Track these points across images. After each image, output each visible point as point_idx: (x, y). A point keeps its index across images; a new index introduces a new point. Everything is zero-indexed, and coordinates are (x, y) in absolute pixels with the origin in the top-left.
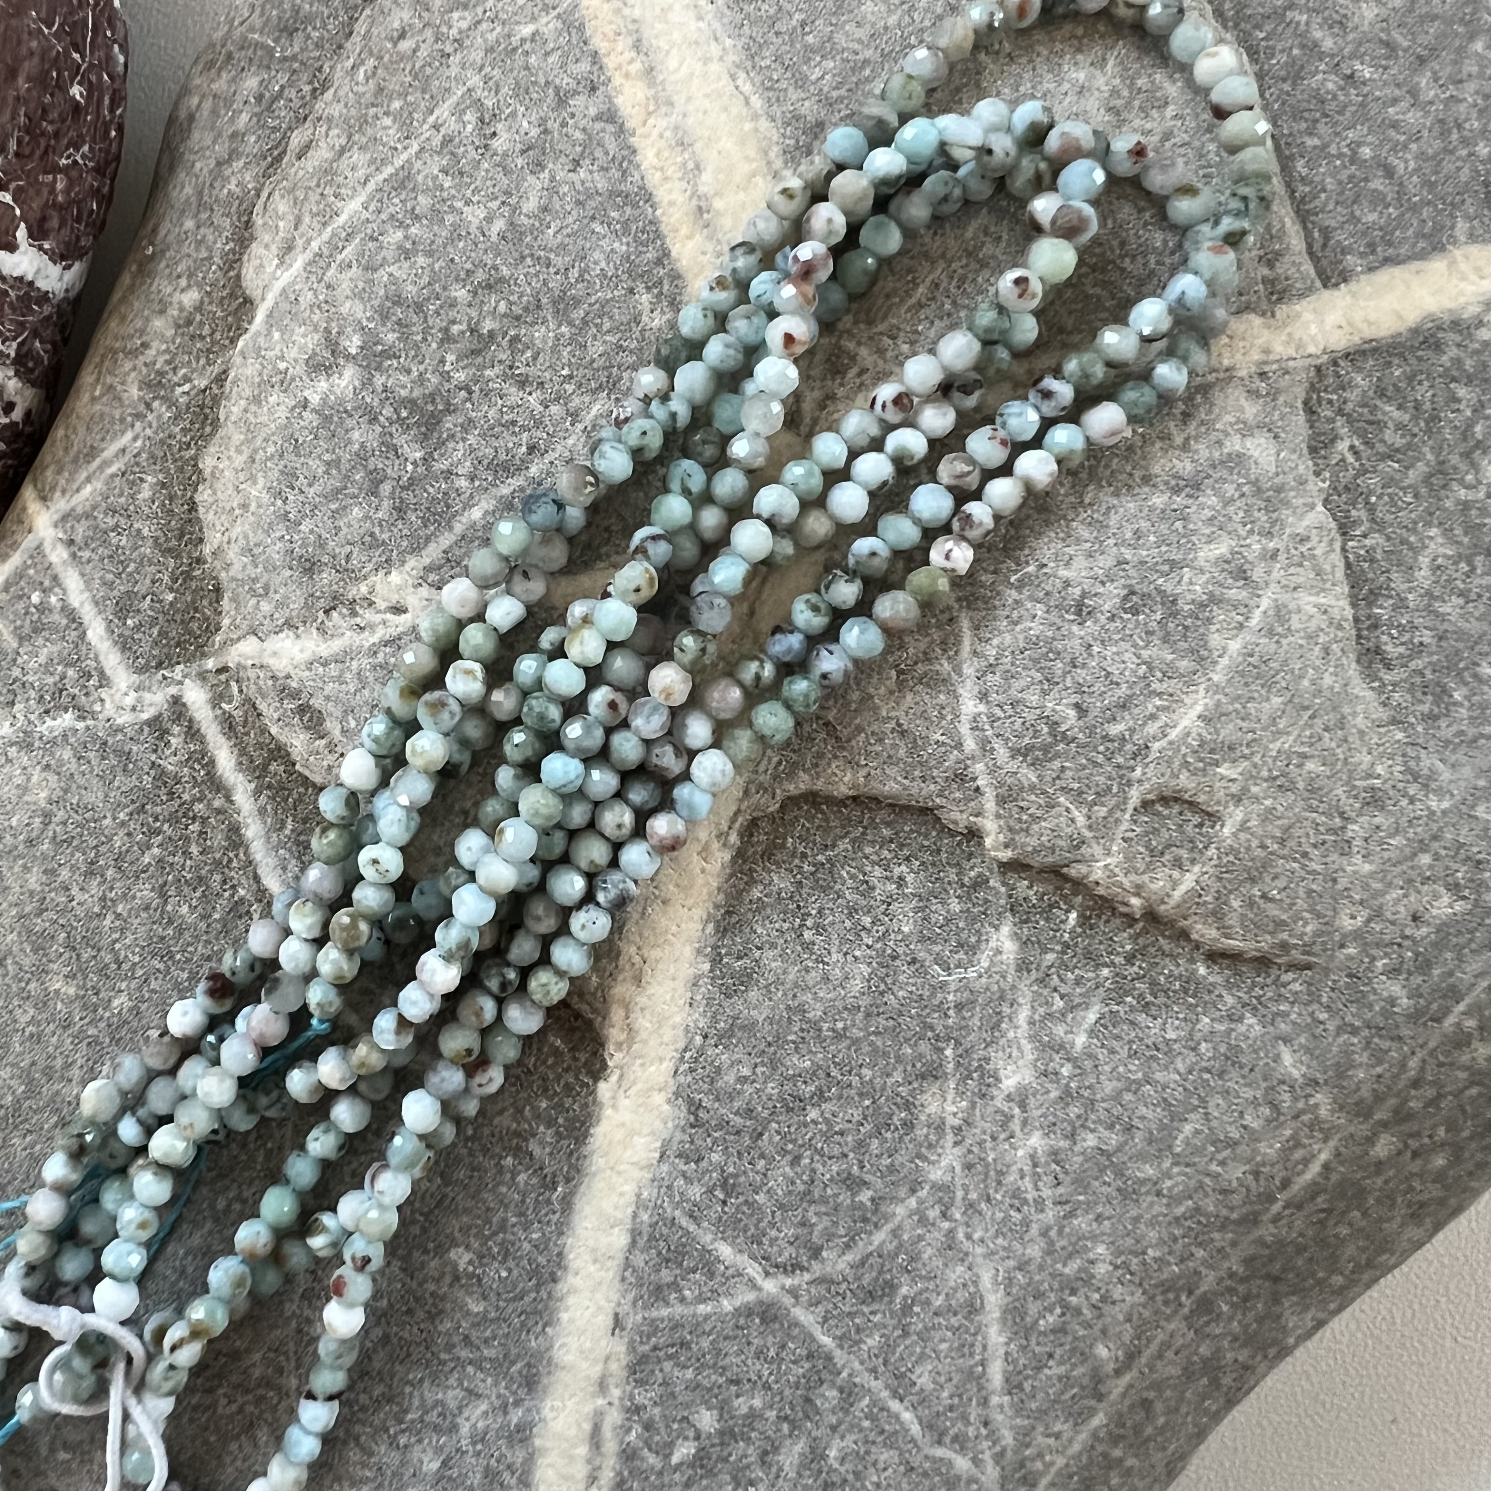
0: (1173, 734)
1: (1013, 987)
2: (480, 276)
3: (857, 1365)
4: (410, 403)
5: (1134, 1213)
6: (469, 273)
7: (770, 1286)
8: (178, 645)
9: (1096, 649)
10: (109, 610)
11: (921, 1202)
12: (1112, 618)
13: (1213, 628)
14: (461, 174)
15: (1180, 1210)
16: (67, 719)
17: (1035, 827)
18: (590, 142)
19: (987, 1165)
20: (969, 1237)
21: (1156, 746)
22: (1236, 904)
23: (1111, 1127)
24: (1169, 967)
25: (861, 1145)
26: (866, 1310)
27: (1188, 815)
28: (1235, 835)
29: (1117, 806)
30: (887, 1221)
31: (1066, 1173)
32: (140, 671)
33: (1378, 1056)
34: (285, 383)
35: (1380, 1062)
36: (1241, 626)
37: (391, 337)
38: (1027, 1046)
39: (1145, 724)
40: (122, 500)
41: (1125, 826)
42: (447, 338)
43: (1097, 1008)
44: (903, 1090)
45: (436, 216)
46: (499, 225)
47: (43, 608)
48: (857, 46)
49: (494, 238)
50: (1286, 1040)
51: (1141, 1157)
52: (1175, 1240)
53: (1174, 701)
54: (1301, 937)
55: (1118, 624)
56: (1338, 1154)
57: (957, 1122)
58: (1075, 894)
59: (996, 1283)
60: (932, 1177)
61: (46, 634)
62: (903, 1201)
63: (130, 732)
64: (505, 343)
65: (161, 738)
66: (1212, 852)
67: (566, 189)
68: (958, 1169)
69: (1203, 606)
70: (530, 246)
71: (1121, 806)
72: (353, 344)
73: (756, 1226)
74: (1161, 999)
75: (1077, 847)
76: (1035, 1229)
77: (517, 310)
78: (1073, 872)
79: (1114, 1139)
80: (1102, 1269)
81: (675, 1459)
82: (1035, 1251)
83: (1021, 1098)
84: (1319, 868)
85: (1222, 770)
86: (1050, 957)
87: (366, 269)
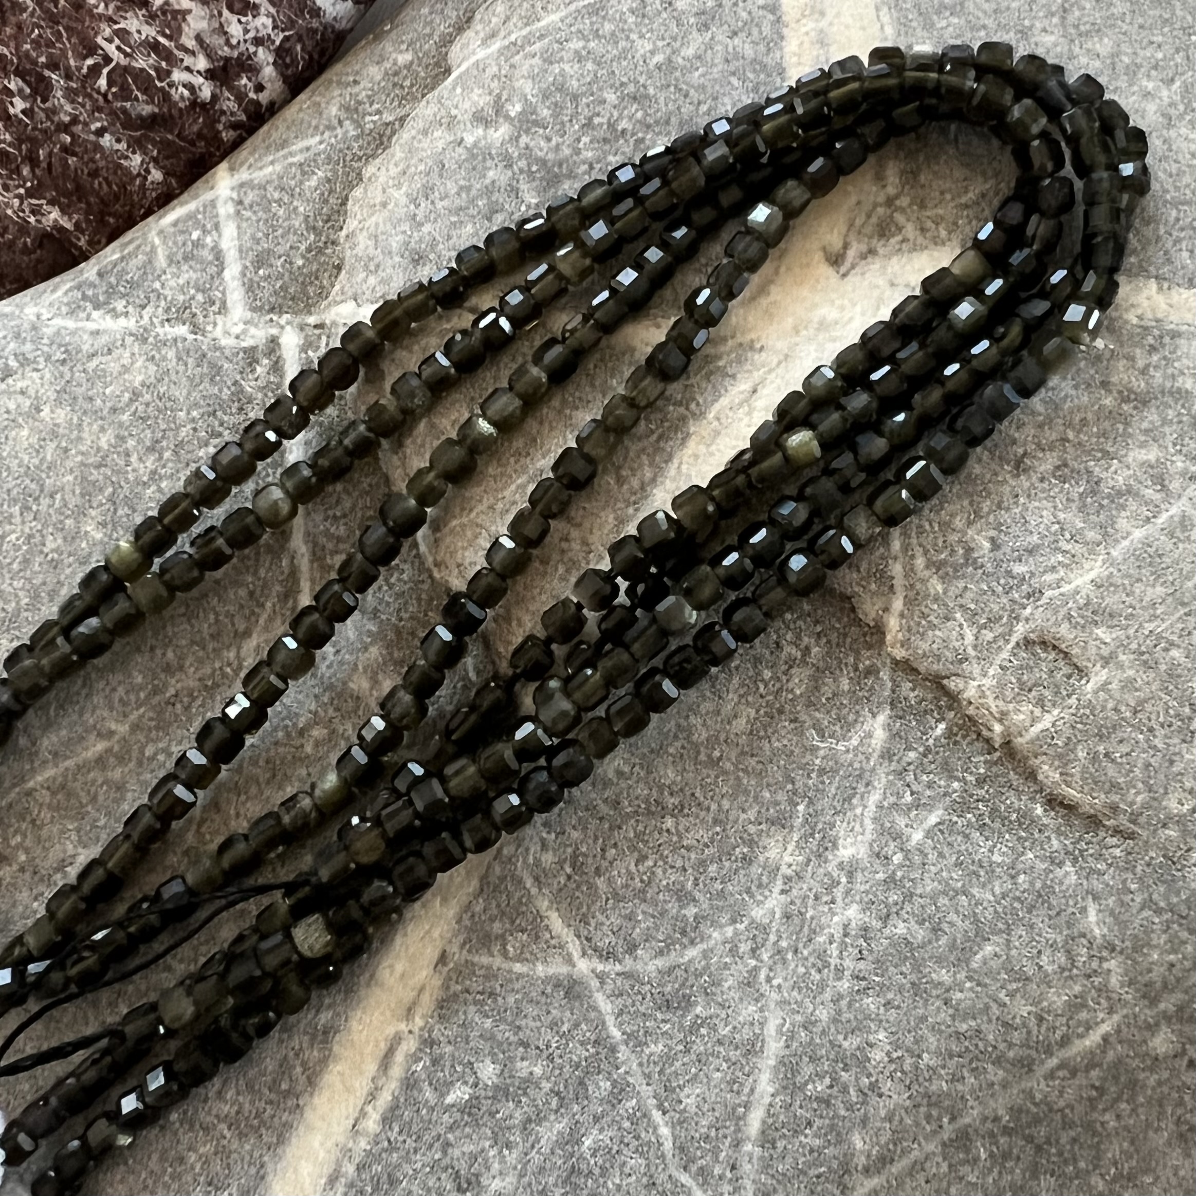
0: (1066, 588)
1: (873, 770)
2: (631, 88)
3: (634, 1066)
4: (543, 162)
5: (921, 1011)
6: (622, 84)
7: (583, 966)
8: (293, 299)
9: (1022, 500)
10: (250, 257)
11: (736, 933)
12: (1042, 480)
13: (1123, 514)
14: (644, 16)
15: (964, 1027)
16: (182, 330)
17: (930, 633)
18: (752, 22)
19: (803, 921)
20: (769, 980)
21: (1049, 593)
22: (1081, 754)
23: (921, 923)
24: (1011, 798)
25: (702, 864)
26: (659, 1016)
27: (1061, 663)
28: (1096, 692)
29: (1002, 635)
30: (702, 940)
31: (871, 951)
32: (253, 309)
33: (1175, 945)
34: (451, 123)
35: (1174, 951)
36: (1148, 519)
37: (546, 112)
38: (869, 825)
39: (1045, 572)
40: (293, 183)
41: (1005, 655)
42: (588, 125)
43: (940, 812)
44: (752, 829)
45: (613, 38)
46: (659, 58)
47: (197, 244)
48: (980, 14)
49: (651, 67)
50: (1095, 898)
51: (939, 960)
52: (951, 1056)
53: (1074, 561)
54: (1131, 804)
55: (1045, 485)
56: (1118, 1031)
57: (789, 872)
58: (950, 708)
59: (780, 1032)
60: (753, 913)
61: (192, 263)
62: (721, 927)
63: (227, 353)
64: (632, 141)
65: (250, 364)
66: (1073, 701)
67: (719, 48)
68: (778, 915)
69: (1120, 494)
70: (677, 79)
71: (1005, 637)
72: (515, 109)
73: (589, 908)
74: (997, 825)
75: (961, 662)
76: (828, 995)
77: (650, 120)
78: (952, 684)
79: (920, 934)
80: (877, 1055)
81: (450, 1099)
82: (823, 1014)
83: (851, 869)
84: (1160, 746)
85: (1100, 632)
86: (912, 755)
87: (545, 61)
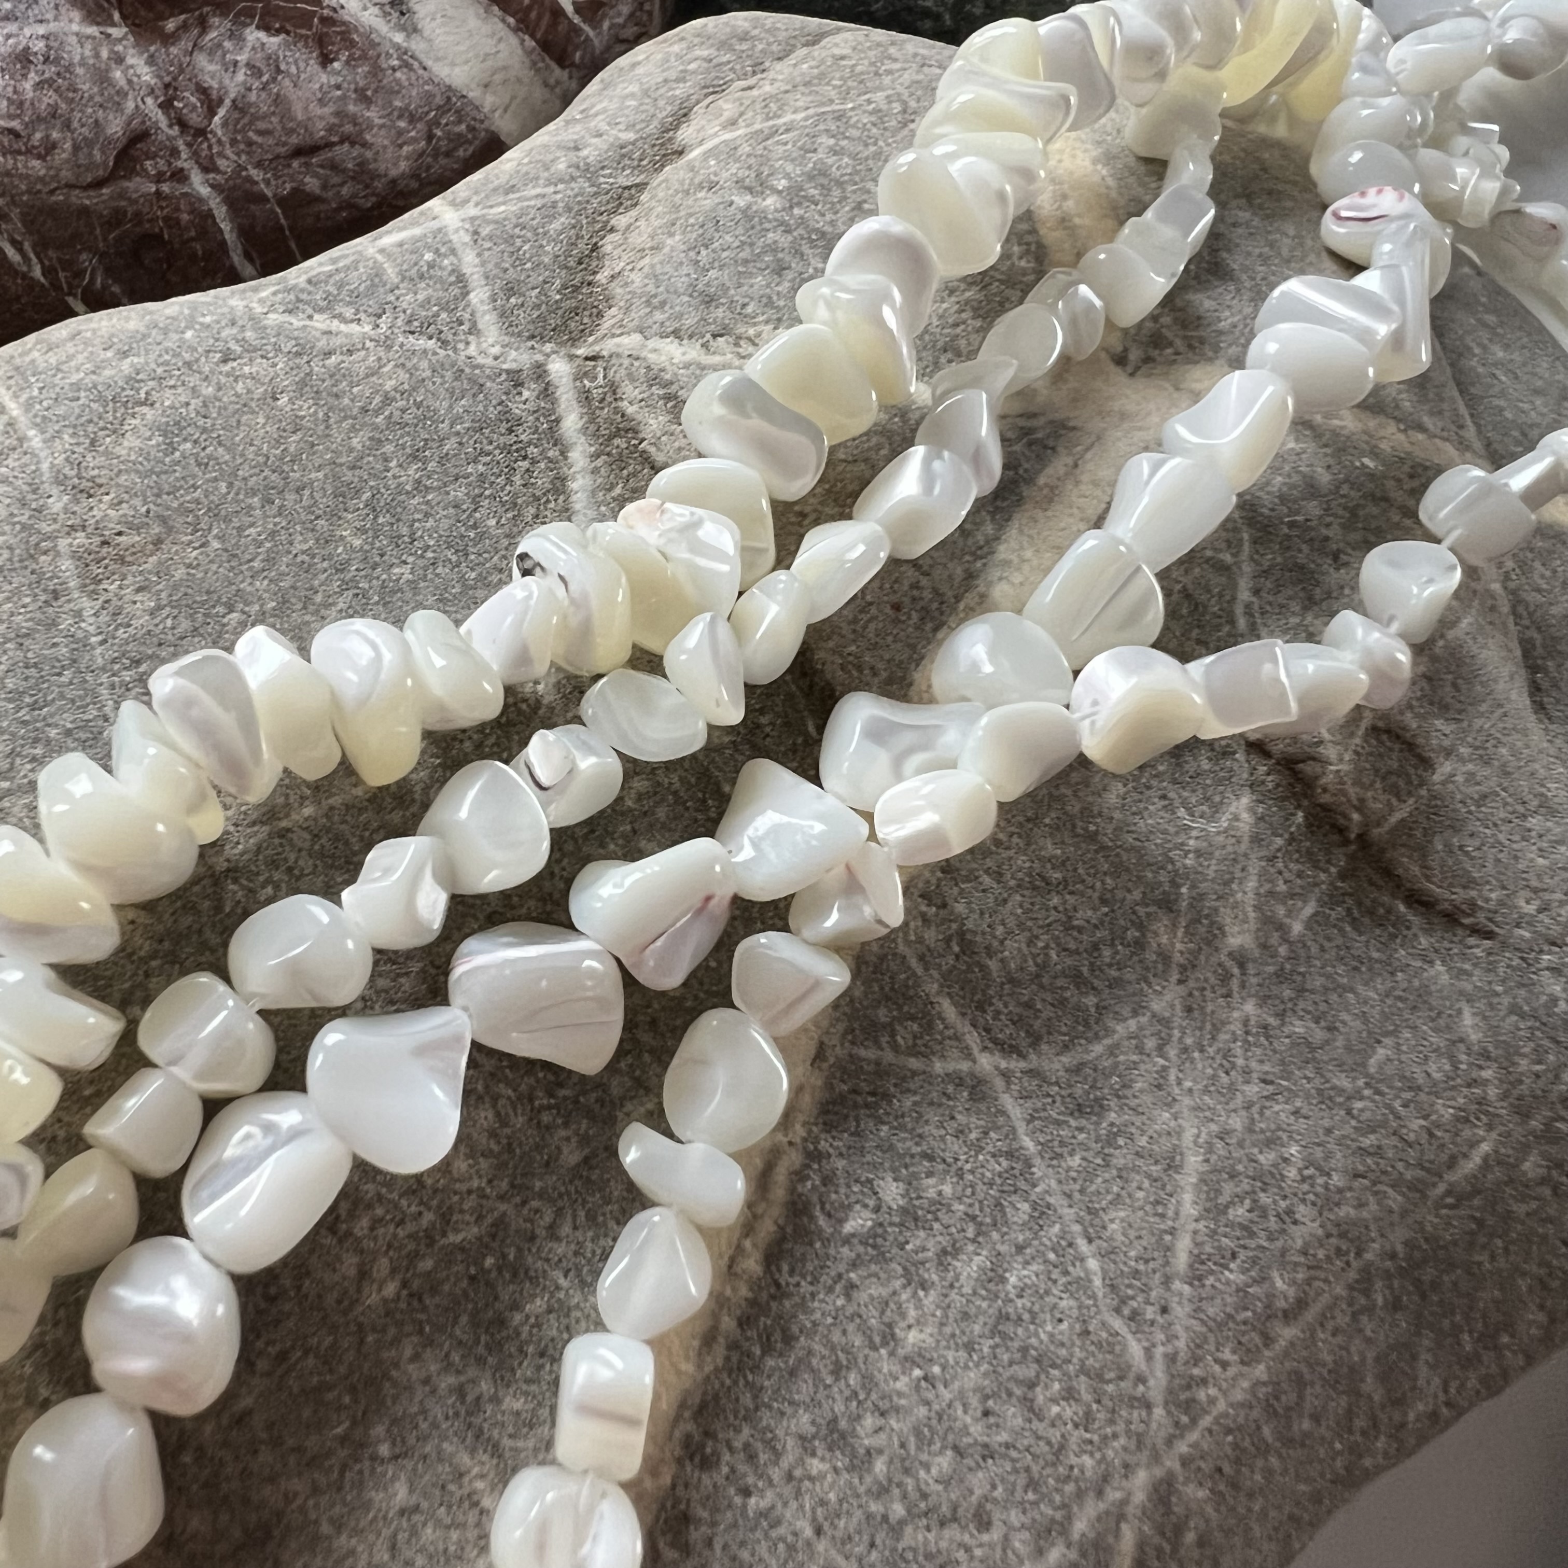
1: (1246, 855)
3: (1053, 1183)
7: (985, 1062)
8: (553, 331)
10: (498, 286)
11: (1141, 1028)
16: (430, 344)
19: (1205, 1015)
23: (1317, 1021)
25: (1096, 947)
26: (1073, 1123)
27: (1408, 754)
28: (1443, 783)
30: (1106, 1036)
31: (1274, 1051)
32: (511, 335)
33: (1539, 1053)
35: (1539, 1061)
38: (1252, 915)
40: (533, 223)
43: (1313, 904)
44: (1141, 911)
47: (433, 265)
50: (1468, 999)
51: (1339, 1063)
52: (1356, 1175)
54: (1487, 901)
56: (1497, 1151)
57: (1182, 961)
58: (1305, 796)
59: (1197, 1143)
60: (1153, 1006)
61: (430, 282)
62: (1124, 1019)
63: (488, 372)
65: (515, 386)
66: (1424, 792)
68: (1178, 1007)
73: (984, 993)
74: (1367, 919)
75: (1317, 745)
76: (1239, 1100)
78: (1308, 769)
79: (1318, 1033)
80: (1292, 1173)
81: (847, 1228)
82: (1237, 1123)
83: (1242, 960)
84: (1505, 842)
85: (1438, 723)
86: (1279, 842)
